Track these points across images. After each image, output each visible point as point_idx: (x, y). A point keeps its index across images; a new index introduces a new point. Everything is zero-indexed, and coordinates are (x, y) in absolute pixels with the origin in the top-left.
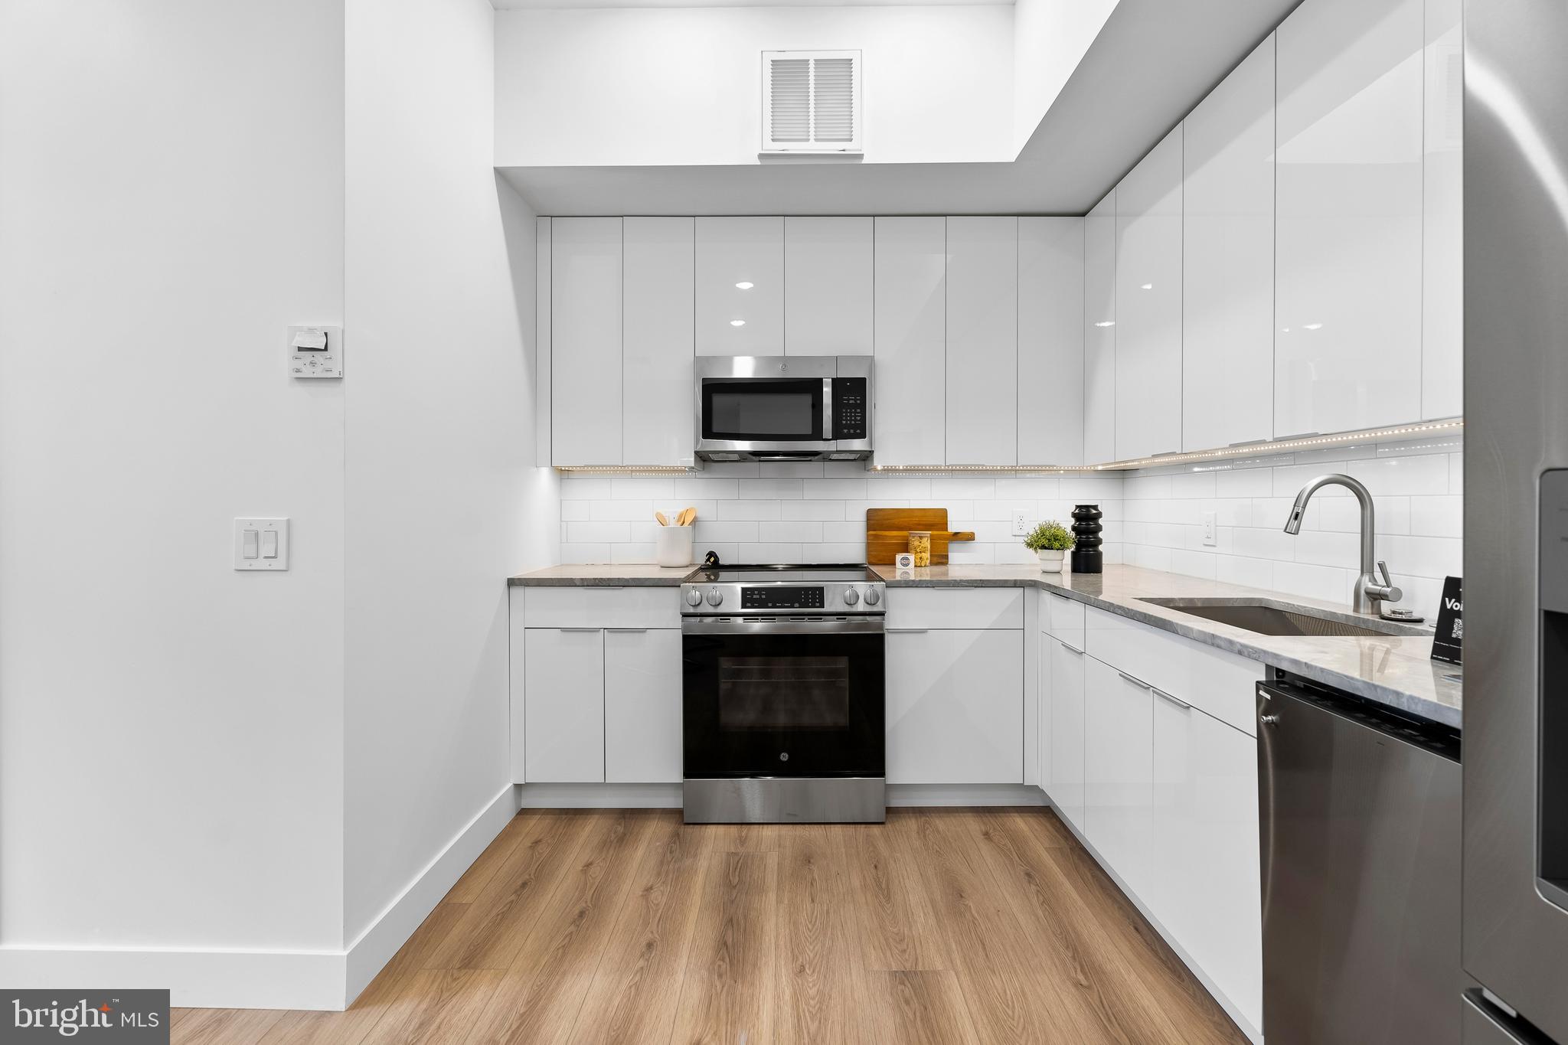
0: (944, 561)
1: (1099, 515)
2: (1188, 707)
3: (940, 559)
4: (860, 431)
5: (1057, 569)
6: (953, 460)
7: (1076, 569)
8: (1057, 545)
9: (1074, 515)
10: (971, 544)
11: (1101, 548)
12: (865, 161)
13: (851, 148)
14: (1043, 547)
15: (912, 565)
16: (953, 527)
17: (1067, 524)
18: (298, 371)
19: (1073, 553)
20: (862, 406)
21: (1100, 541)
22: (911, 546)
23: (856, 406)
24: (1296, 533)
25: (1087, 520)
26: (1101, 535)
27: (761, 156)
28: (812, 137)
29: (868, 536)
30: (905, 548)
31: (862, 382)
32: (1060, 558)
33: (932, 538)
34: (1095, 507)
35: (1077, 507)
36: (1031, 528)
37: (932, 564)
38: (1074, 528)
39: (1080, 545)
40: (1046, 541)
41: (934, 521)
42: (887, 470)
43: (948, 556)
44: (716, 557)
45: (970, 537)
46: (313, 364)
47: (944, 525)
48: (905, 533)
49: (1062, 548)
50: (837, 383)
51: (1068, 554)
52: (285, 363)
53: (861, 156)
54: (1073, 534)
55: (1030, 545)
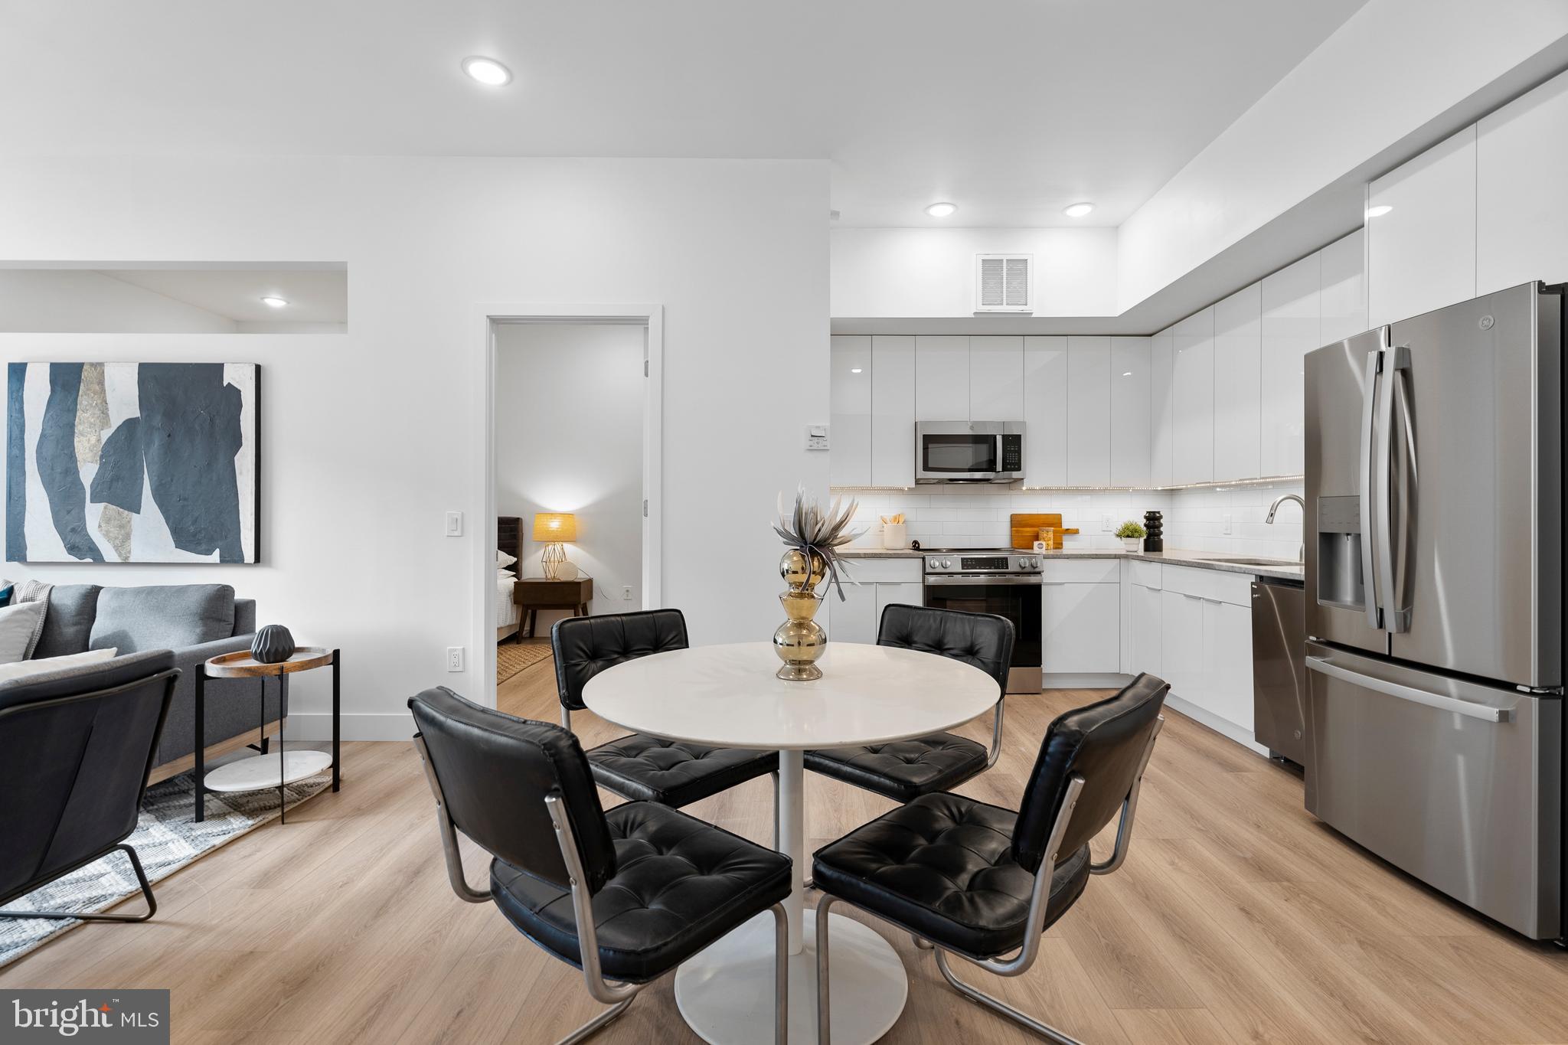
0: (1060, 546)
1: (1161, 517)
2: (1221, 602)
3: (1058, 545)
4: (1017, 467)
5: (1136, 550)
6: (1073, 484)
7: (1147, 549)
8: (1137, 534)
9: (1146, 517)
10: (1077, 536)
11: (1162, 537)
12: (1033, 316)
13: (1026, 309)
14: (1128, 536)
15: (1044, 548)
16: (1065, 526)
17: (1141, 522)
18: (811, 446)
19: (1145, 540)
20: (1019, 452)
21: (1161, 533)
22: (1040, 537)
23: (1015, 451)
24: (1272, 523)
25: (1153, 521)
26: (1162, 529)
27: (975, 313)
28: (1005, 302)
29: (1011, 531)
30: (1037, 538)
31: (1018, 437)
32: (1137, 542)
33: (1054, 532)
34: (1159, 512)
35: (1147, 512)
36: (1118, 525)
37: (1054, 549)
38: (1145, 525)
39: (1149, 536)
40: (1129, 533)
41: (1055, 521)
42: (1031, 490)
43: (1062, 544)
44: (919, 544)
45: (1076, 532)
46: (818, 443)
47: (1060, 524)
48: (1036, 529)
49: (1140, 536)
50: (1004, 437)
51: (1142, 540)
52: (804, 442)
53: (1031, 313)
54: (1145, 529)
55: (1119, 536)
